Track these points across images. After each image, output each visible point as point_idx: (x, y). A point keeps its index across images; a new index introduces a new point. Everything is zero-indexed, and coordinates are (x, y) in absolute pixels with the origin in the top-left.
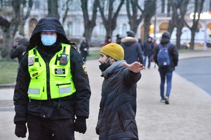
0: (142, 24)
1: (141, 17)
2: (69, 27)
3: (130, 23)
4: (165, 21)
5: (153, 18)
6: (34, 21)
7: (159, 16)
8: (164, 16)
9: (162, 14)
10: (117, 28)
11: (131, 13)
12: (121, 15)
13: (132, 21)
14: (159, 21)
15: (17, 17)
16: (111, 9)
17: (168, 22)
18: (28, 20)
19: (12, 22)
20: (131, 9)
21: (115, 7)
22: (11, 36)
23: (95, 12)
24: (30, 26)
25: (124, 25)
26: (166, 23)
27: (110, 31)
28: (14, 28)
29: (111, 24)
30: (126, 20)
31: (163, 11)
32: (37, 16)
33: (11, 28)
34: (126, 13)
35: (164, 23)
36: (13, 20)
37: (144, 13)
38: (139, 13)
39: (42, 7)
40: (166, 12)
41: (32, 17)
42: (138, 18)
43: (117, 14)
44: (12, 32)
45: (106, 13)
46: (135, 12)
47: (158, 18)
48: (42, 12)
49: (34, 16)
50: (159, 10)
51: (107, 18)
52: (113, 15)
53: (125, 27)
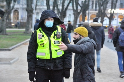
0: (81, 14)
1: (81, 10)
2: (37, 15)
3: (74, 14)
4: (94, 13)
5: (87, 12)
6: (16, 11)
7: (91, 10)
8: (93, 10)
10: (66, 17)
11: (75, 8)
12: (69, 9)
15: (8, 9)
16: (63, 6)
17: (96, 14)
18: (13, 11)
19: (6, 12)
20: (75, 6)
21: (66, 4)
22: (5, 20)
23: (54, 7)
24: (14, 14)
25: (70, 15)
27: (63, 19)
28: (7, 15)
29: (63, 15)
30: (72, 12)
32: (18, 9)
33: (5, 15)
34: (72, 8)
35: (93, 14)
36: (6, 10)
37: (83, 9)
38: (79, 8)
39: (21, 3)
40: (94, 8)
41: (15, 9)
42: (79, 11)
43: (67, 9)
44: (5, 18)
45: (60, 8)
46: (77, 7)
47: (90, 12)
48: (21, 6)
49: (16, 8)
50: (90, 7)
52: (64, 9)
53: (70, 16)
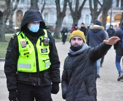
0: (101, 15)
1: (100, 10)
2: (45, 16)
3: (91, 14)
4: (119, 13)
5: (110, 11)
6: (20, 12)
7: (114, 9)
8: (118, 9)
9: (117, 8)
10: (81, 18)
11: (93, 7)
12: (85, 8)
13: (93, 13)
14: (114, 13)
15: (8, 9)
16: (77, 4)
17: (121, 14)
18: (16, 11)
19: (4, 13)
20: (93, 4)
21: (81, 3)
22: (4, 23)
23: (65, 6)
24: (17, 16)
25: (87, 16)
26: (120, 15)
27: (76, 20)
28: (6, 17)
29: (77, 15)
30: (89, 12)
31: (118, 5)
32: (22, 8)
33: (3, 17)
34: (88, 7)
35: (118, 15)
36: (5, 11)
37: (103, 7)
38: (99, 7)
39: (26, 2)
40: (120, 6)
41: (19, 9)
42: (98, 10)
43: (82, 8)
44: (4, 20)
45: (74, 6)
46: (96, 6)
47: (113, 11)
48: (26, 5)
49: (20, 8)
50: (114, 5)
51: (74, 10)
52: (79, 8)
53: (87, 17)
